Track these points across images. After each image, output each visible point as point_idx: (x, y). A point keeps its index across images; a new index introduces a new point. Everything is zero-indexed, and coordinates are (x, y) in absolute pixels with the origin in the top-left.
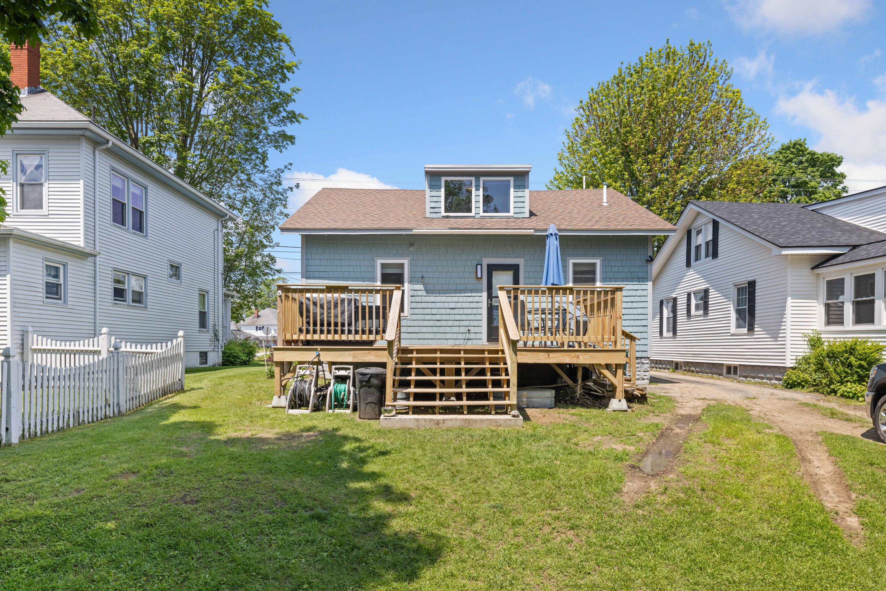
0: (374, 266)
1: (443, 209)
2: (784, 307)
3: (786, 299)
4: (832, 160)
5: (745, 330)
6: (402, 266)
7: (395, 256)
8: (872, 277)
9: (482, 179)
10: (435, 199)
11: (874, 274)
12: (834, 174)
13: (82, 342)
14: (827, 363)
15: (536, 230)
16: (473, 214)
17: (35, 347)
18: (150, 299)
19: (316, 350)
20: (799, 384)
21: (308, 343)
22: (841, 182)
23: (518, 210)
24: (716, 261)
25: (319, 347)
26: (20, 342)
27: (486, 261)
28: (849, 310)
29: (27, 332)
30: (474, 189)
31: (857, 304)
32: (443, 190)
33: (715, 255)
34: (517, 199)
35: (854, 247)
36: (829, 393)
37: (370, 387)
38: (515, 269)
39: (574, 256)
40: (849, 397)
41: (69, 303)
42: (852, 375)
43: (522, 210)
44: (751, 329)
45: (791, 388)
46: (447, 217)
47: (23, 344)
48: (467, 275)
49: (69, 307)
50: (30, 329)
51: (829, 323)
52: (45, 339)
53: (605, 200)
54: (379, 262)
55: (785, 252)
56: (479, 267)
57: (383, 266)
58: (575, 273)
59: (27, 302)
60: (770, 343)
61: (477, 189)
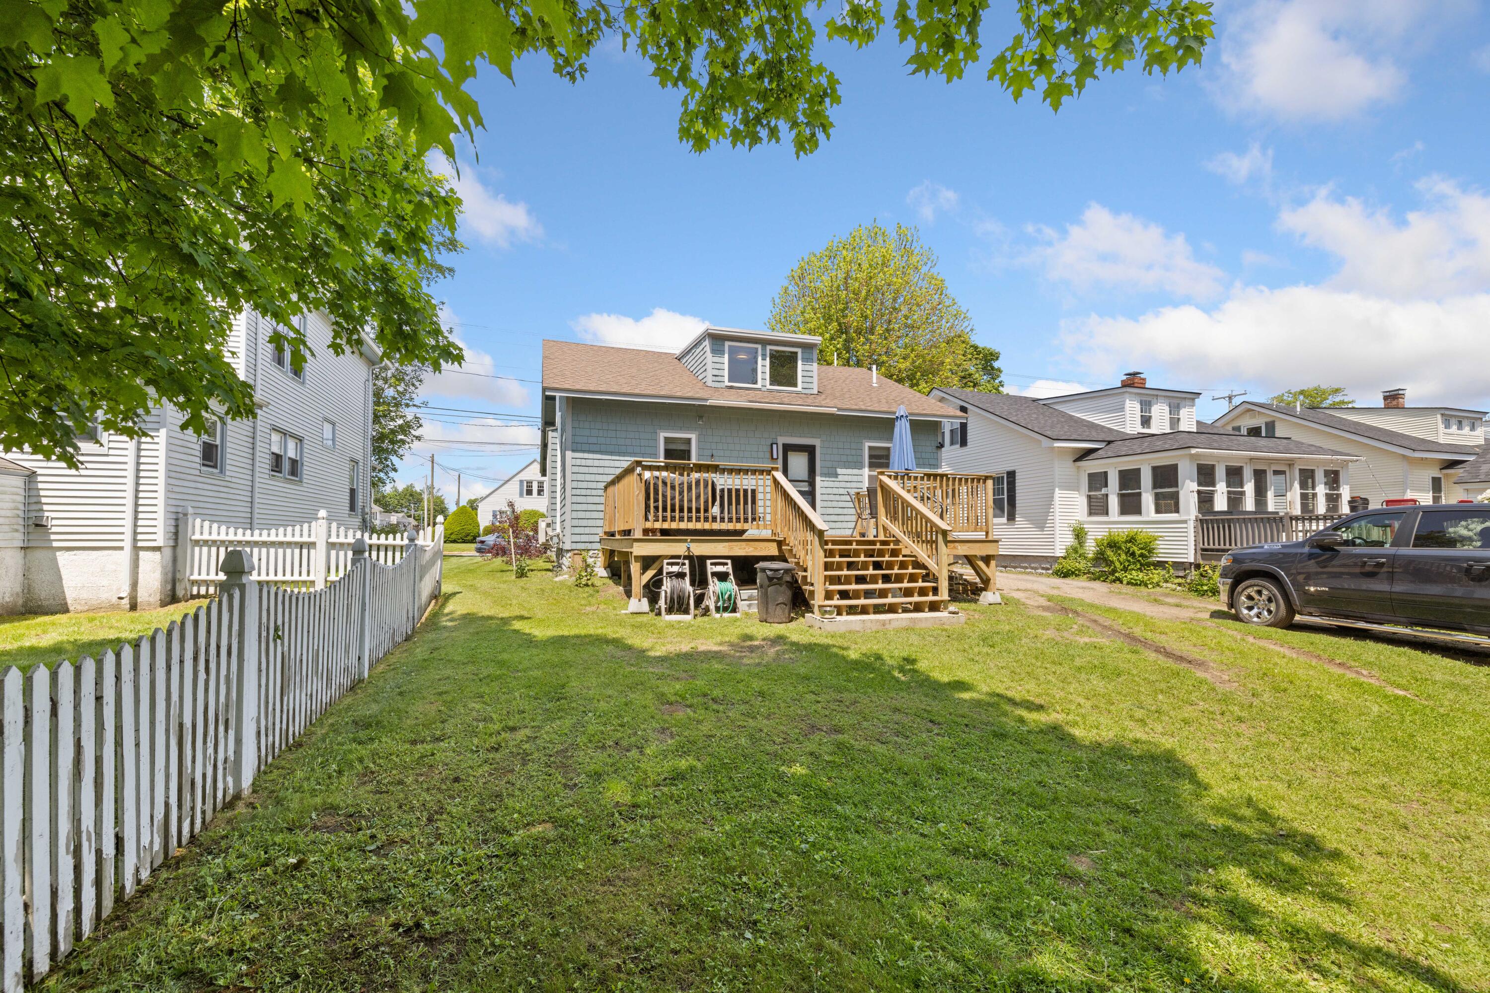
0: (656, 440)
1: (726, 378)
2: (1051, 498)
3: (1054, 490)
4: (991, 354)
5: (1004, 520)
6: (688, 441)
7: (681, 429)
8: (1138, 471)
9: (769, 348)
10: (718, 366)
11: (1139, 470)
12: (993, 368)
13: (298, 528)
14: (1109, 552)
15: (839, 409)
16: (759, 386)
17: (197, 537)
18: (307, 470)
19: (685, 541)
20: (1073, 573)
21: (664, 532)
22: (998, 376)
23: (806, 385)
24: (964, 449)
25: (689, 538)
26: (173, 530)
27: (782, 440)
28: (1114, 502)
29: (186, 515)
30: (760, 358)
31: (1122, 497)
32: (726, 356)
33: (964, 443)
34: (806, 374)
35: (1109, 442)
36: (1114, 581)
37: (781, 585)
38: (810, 451)
39: (870, 439)
40: (1136, 584)
41: (228, 473)
42: (1134, 563)
43: (810, 386)
44: (1011, 517)
45: (1064, 577)
46: (731, 387)
47: (176, 534)
48: (761, 455)
49: (227, 479)
50: (190, 510)
51: (1091, 513)
52: (215, 526)
53: (874, 380)
54: (663, 435)
55: (1058, 444)
56: (775, 446)
57: (667, 440)
58: (871, 457)
59: (183, 470)
60: (1036, 533)
61: (764, 359)
